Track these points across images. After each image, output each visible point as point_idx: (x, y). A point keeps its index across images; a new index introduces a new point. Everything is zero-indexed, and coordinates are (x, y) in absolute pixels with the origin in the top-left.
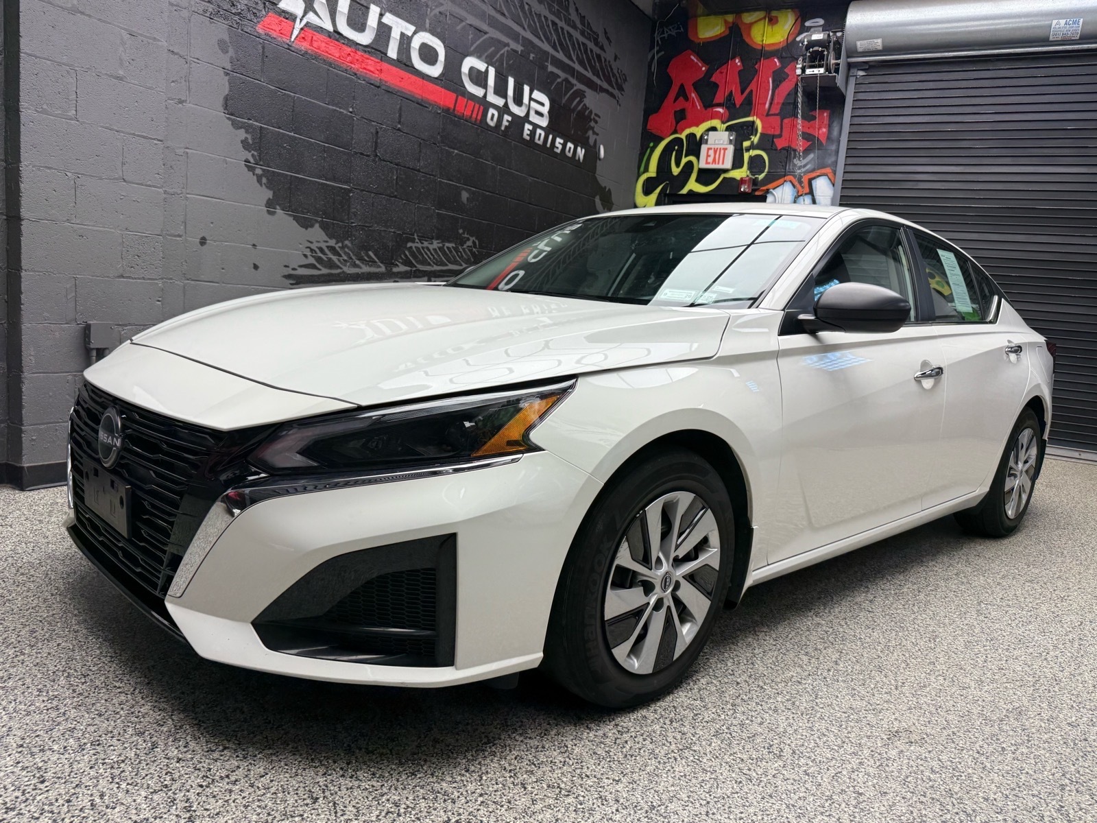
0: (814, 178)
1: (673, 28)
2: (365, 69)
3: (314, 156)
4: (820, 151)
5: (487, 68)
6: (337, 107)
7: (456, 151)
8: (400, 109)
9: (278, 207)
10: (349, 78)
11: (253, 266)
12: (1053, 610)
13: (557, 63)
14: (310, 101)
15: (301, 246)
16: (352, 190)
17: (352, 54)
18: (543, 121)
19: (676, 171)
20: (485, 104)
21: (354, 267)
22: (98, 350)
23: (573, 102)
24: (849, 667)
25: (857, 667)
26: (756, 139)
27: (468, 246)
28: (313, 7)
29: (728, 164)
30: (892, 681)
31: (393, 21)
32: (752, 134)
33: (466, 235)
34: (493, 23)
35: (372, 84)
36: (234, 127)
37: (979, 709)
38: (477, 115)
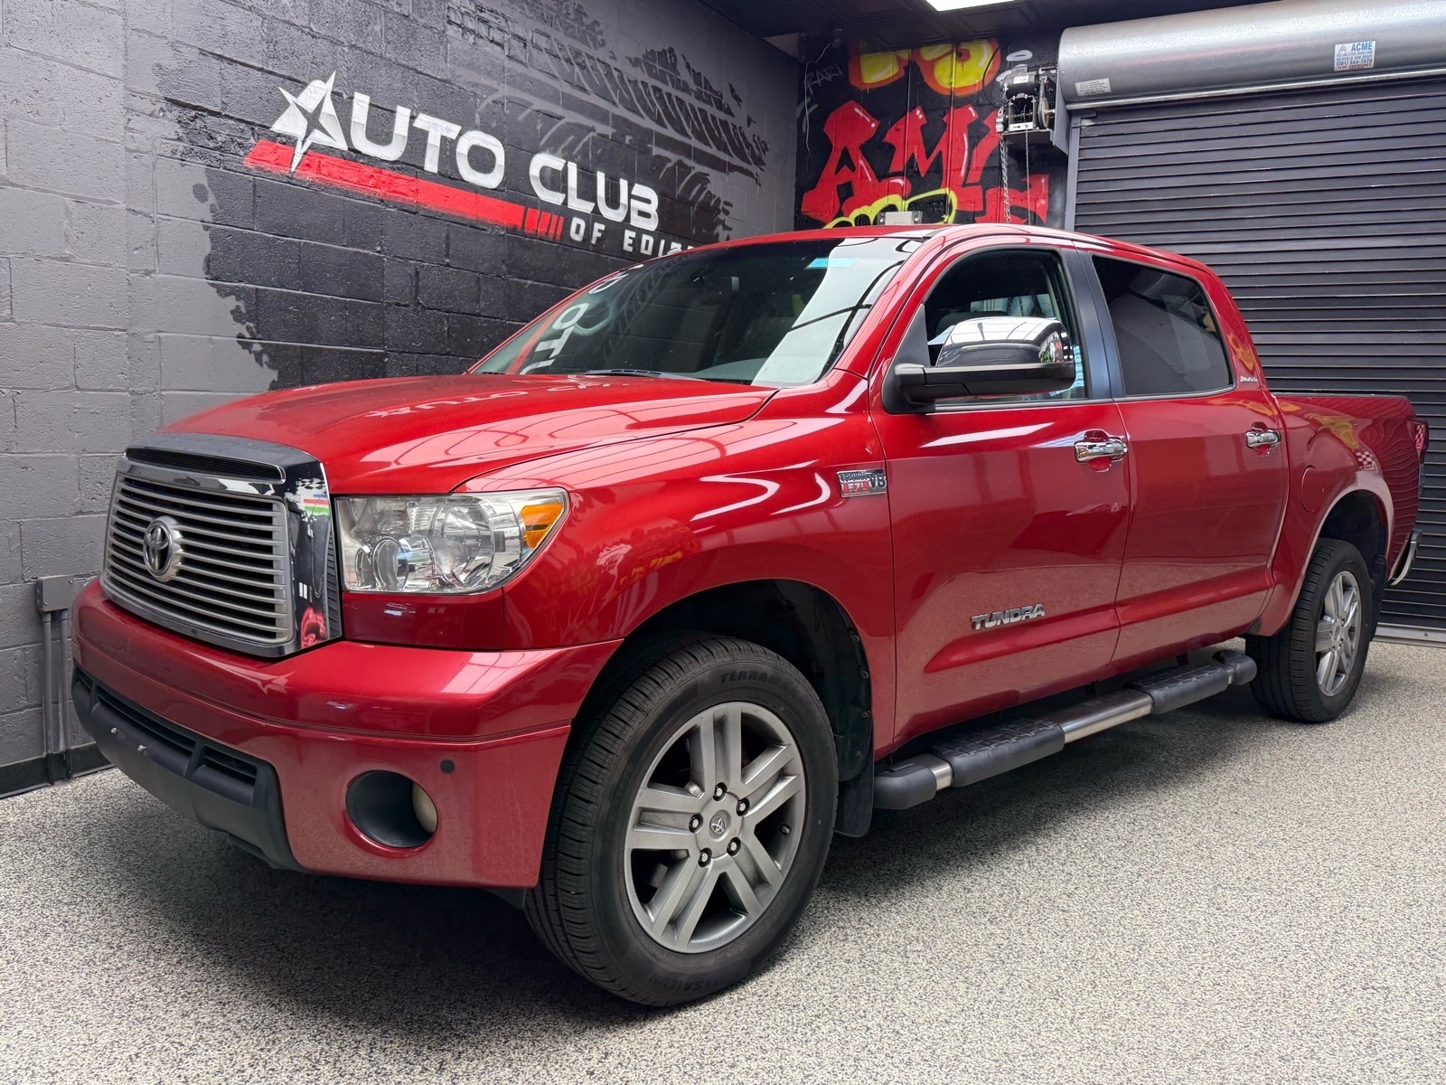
1: (828, 71)
2: (394, 192)
3: (331, 316)
5: (566, 164)
6: (359, 247)
7: (529, 282)
8: (447, 237)
10: (373, 207)
13: (665, 142)
14: (321, 246)
16: (386, 354)
17: (375, 175)
18: (650, 223)
20: (566, 213)
22: (53, 613)
23: (691, 193)
26: (950, 219)
28: (319, 123)
31: (429, 123)
32: (945, 213)
34: (571, 103)
35: (406, 211)
36: (221, 295)
38: (556, 230)
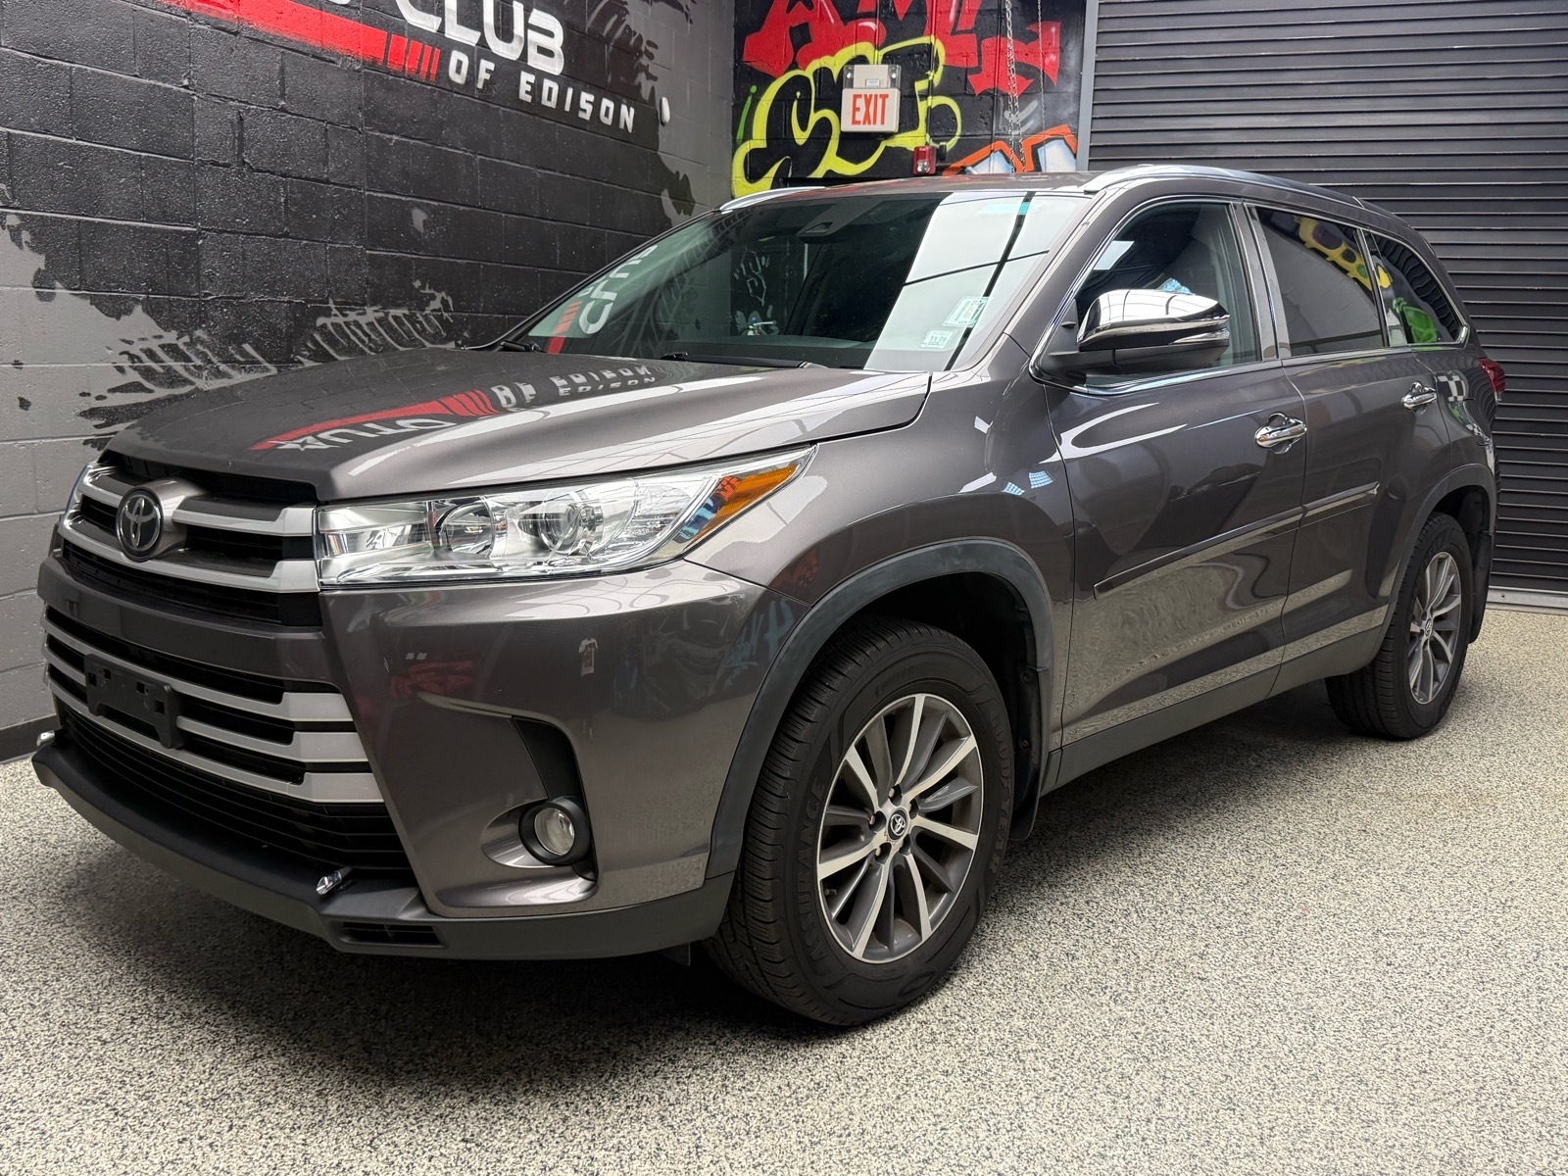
0: (1041, 144)
2: (206, 1)
3: (121, 178)
4: (1047, 96)
6: (157, 79)
7: (395, 138)
8: (282, 69)
9: (58, 284)
10: (177, 22)
11: (18, 402)
12: (1491, 932)
14: (102, 74)
15: (110, 352)
18: (553, 65)
19: (801, 137)
20: (442, 45)
21: (216, 377)
23: (605, 25)
24: (1181, 1109)
25: (1193, 1106)
26: (936, 77)
27: (435, 310)
29: (891, 123)
30: (1254, 1127)
33: (427, 291)
35: (224, 30)
37: (1397, 1164)
38: (430, 67)
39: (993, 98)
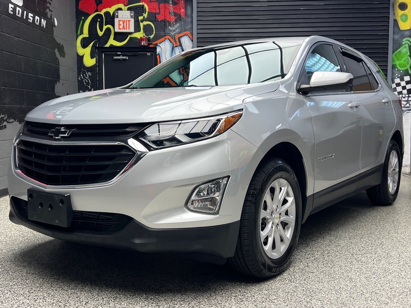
0: (181, 37)
4: (182, 22)
12: (383, 251)
18: (19, 2)
19: (100, 34)
26: (146, 15)
32: (143, 13)
39: (165, 22)
